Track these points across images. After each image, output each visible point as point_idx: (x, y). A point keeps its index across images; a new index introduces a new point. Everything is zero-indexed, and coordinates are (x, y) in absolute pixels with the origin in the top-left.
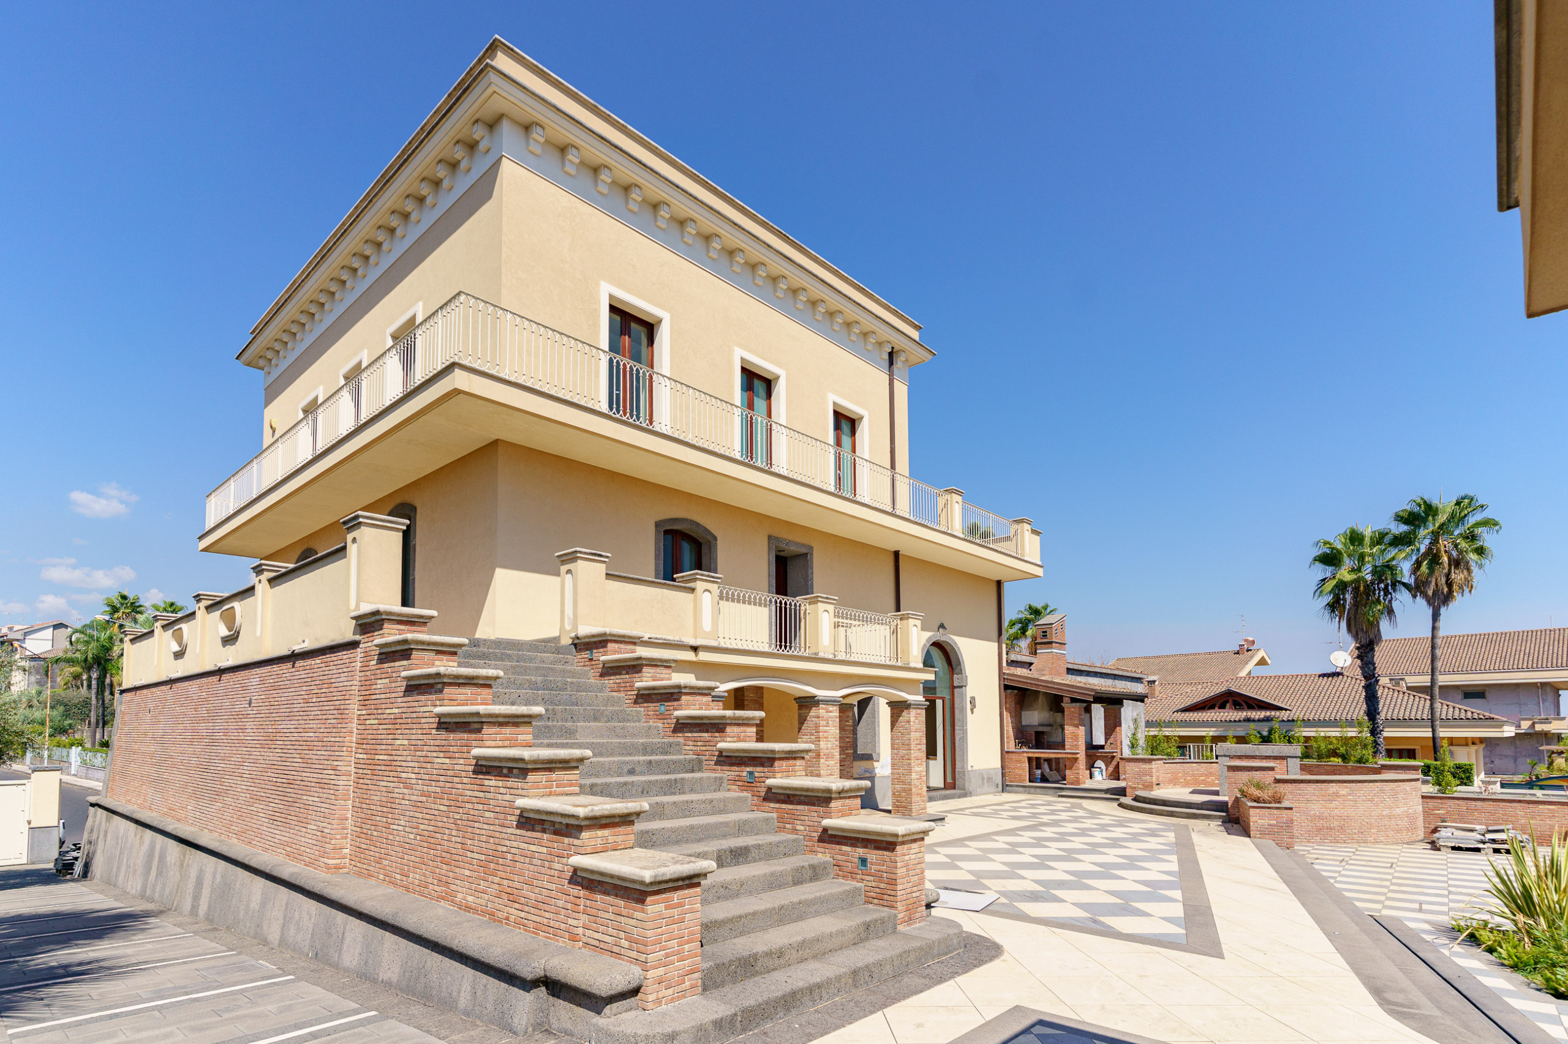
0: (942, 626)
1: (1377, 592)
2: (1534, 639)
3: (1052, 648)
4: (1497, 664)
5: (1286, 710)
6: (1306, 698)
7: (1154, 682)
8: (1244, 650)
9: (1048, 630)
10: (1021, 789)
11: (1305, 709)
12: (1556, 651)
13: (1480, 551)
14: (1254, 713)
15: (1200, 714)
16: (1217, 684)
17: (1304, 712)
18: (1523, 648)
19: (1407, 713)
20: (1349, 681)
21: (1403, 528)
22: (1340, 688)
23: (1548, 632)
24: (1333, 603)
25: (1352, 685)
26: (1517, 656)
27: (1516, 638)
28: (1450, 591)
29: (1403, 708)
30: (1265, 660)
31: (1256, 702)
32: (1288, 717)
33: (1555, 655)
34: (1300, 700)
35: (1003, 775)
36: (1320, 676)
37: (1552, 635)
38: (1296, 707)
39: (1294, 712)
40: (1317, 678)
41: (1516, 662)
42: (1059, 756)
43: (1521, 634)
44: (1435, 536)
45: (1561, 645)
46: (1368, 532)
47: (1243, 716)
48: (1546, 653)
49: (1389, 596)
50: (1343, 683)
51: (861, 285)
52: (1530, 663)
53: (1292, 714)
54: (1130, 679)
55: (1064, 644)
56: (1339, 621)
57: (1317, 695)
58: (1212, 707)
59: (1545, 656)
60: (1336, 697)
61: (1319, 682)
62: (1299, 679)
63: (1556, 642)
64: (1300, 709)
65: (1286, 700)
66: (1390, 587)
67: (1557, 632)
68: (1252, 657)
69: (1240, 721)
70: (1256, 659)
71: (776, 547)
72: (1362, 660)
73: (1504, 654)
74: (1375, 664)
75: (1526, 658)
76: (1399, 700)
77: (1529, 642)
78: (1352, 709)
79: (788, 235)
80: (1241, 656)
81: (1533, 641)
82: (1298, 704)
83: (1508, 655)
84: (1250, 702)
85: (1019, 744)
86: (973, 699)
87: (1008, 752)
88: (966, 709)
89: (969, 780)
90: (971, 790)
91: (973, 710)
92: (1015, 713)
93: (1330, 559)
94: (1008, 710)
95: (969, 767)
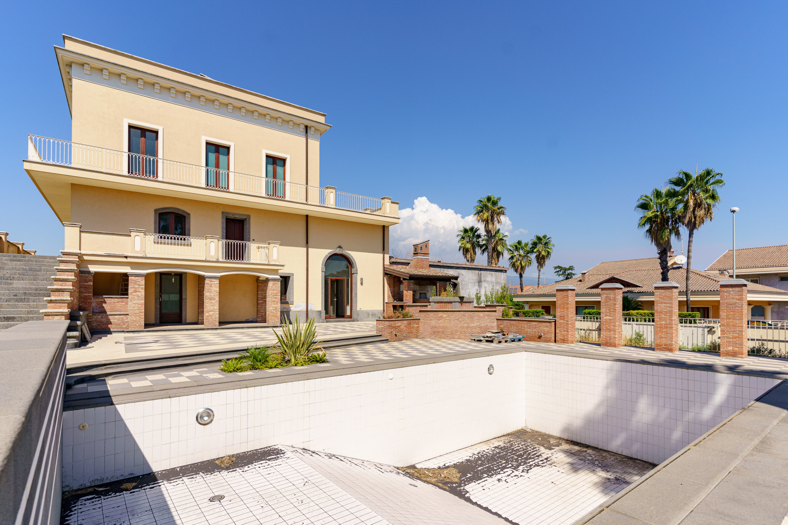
0: (340, 247)
3: (418, 256)
5: (640, 287)
9: (417, 247)
11: (650, 287)
13: (713, 197)
21: (677, 188)
24: (650, 229)
31: (626, 283)
35: (384, 313)
38: (646, 285)
46: (663, 191)
51: (282, 101)
54: (494, 271)
55: (429, 254)
56: (652, 239)
71: (226, 216)
79: (232, 86)
84: (624, 283)
85: (392, 299)
86: (362, 279)
87: (386, 303)
88: (356, 283)
89: (358, 315)
90: (359, 319)
91: (362, 284)
92: (394, 285)
93: (644, 206)
94: (389, 284)
95: (358, 309)
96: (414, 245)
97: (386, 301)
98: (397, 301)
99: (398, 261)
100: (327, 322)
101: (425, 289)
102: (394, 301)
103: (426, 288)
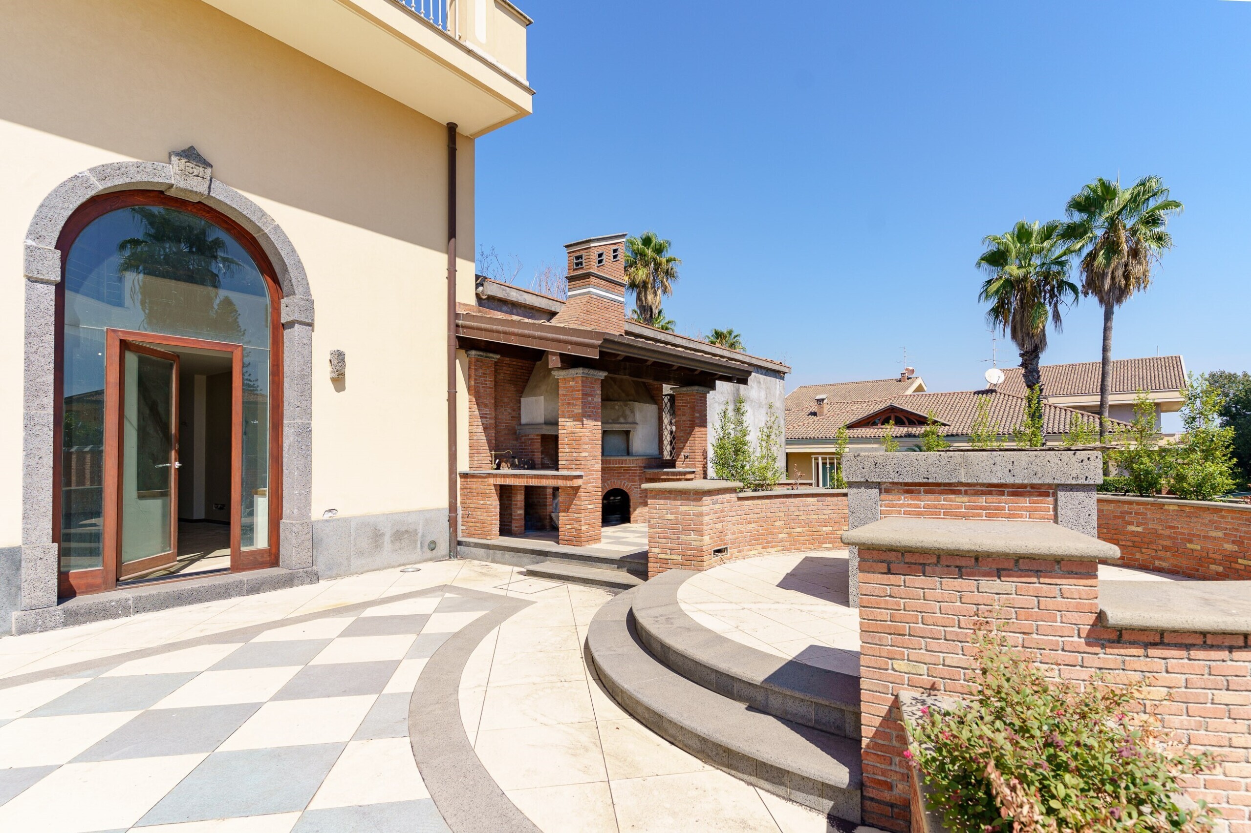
0: (190, 154)
1: (1043, 294)
2: (1144, 365)
3: (588, 285)
4: (1118, 386)
5: (945, 425)
6: (963, 413)
7: (823, 400)
8: (905, 378)
9: (583, 253)
10: (482, 551)
11: (963, 424)
12: (1165, 375)
13: (1159, 239)
14: (915, 429)
15: (863, 430)
16: (881, 402)
17: (962, 427)
18: (1137, 374)
19: (1062, 427)
20: (1002, 397)
21: (1078, 217)
22: (995, 404)
23: (1155, 360)
24: (998, 307)
25: (1005, 401)
26: (1133, 380)
27: (1129, 365)
28: (1127, 285)
29: (1056, 422)
30: (922, 387)
31: (917, 418)
32: (947, 432)
33: (1165, 379)
34: (958, 416)
35: (453, 522)
36: (975, 393)
37: (1159, 362)
38: (955, 422)
39: (952, 427)
40: (972, 395)
41: (1133, 385)
42: (544, 483)
43: (1133, 362)
44: (1113, 224)
45: (1168, 370)
46: (1036, 227)
47: (904, 432)
48: (1157, 377)
49: (1055, 299)
50: (997, 399)
52: (1145, 385)
53: (951, 429)
56: (1004, 325)
57: (974, 411)
58: (874, 424)
59: (1157, 380)
60: (992, 412)
61: (975, 399)
62: (955, 396)
63: (1164, 368)
64: (958, 424)
65: (945, 416)
66: (1056, 289)
67: (1163, 360)
68: (911, 384)
69: (901, 437)
70: (915, 386)
72: (1026, 368)
73: (1122, 378)
74: (1039, 372)
75: (1141, 382)
76: (1052, 415)
77: (1141, 368)
78: (1008, 423)
80: (902, 383)
81: (1145, 368)
82: (956, 420)
83: (1126, 379)
84: (911, 418)
85: (486, 457)
86: (339, 359)
87: (465, 476)
88: (305, 377)
89: (315, 543)
90: (319, 567)
91: (339, 381)
92: (495, 399)
93: (997, 258)
94: (475, 391)
95: (317, 513)
96: (567, 246)
97: (463, 466)
98: (513, 466)
99: (514, 296)
100: (73, 619)
101: (625, 417)
102: (498, 468)
103: (628, 412)
